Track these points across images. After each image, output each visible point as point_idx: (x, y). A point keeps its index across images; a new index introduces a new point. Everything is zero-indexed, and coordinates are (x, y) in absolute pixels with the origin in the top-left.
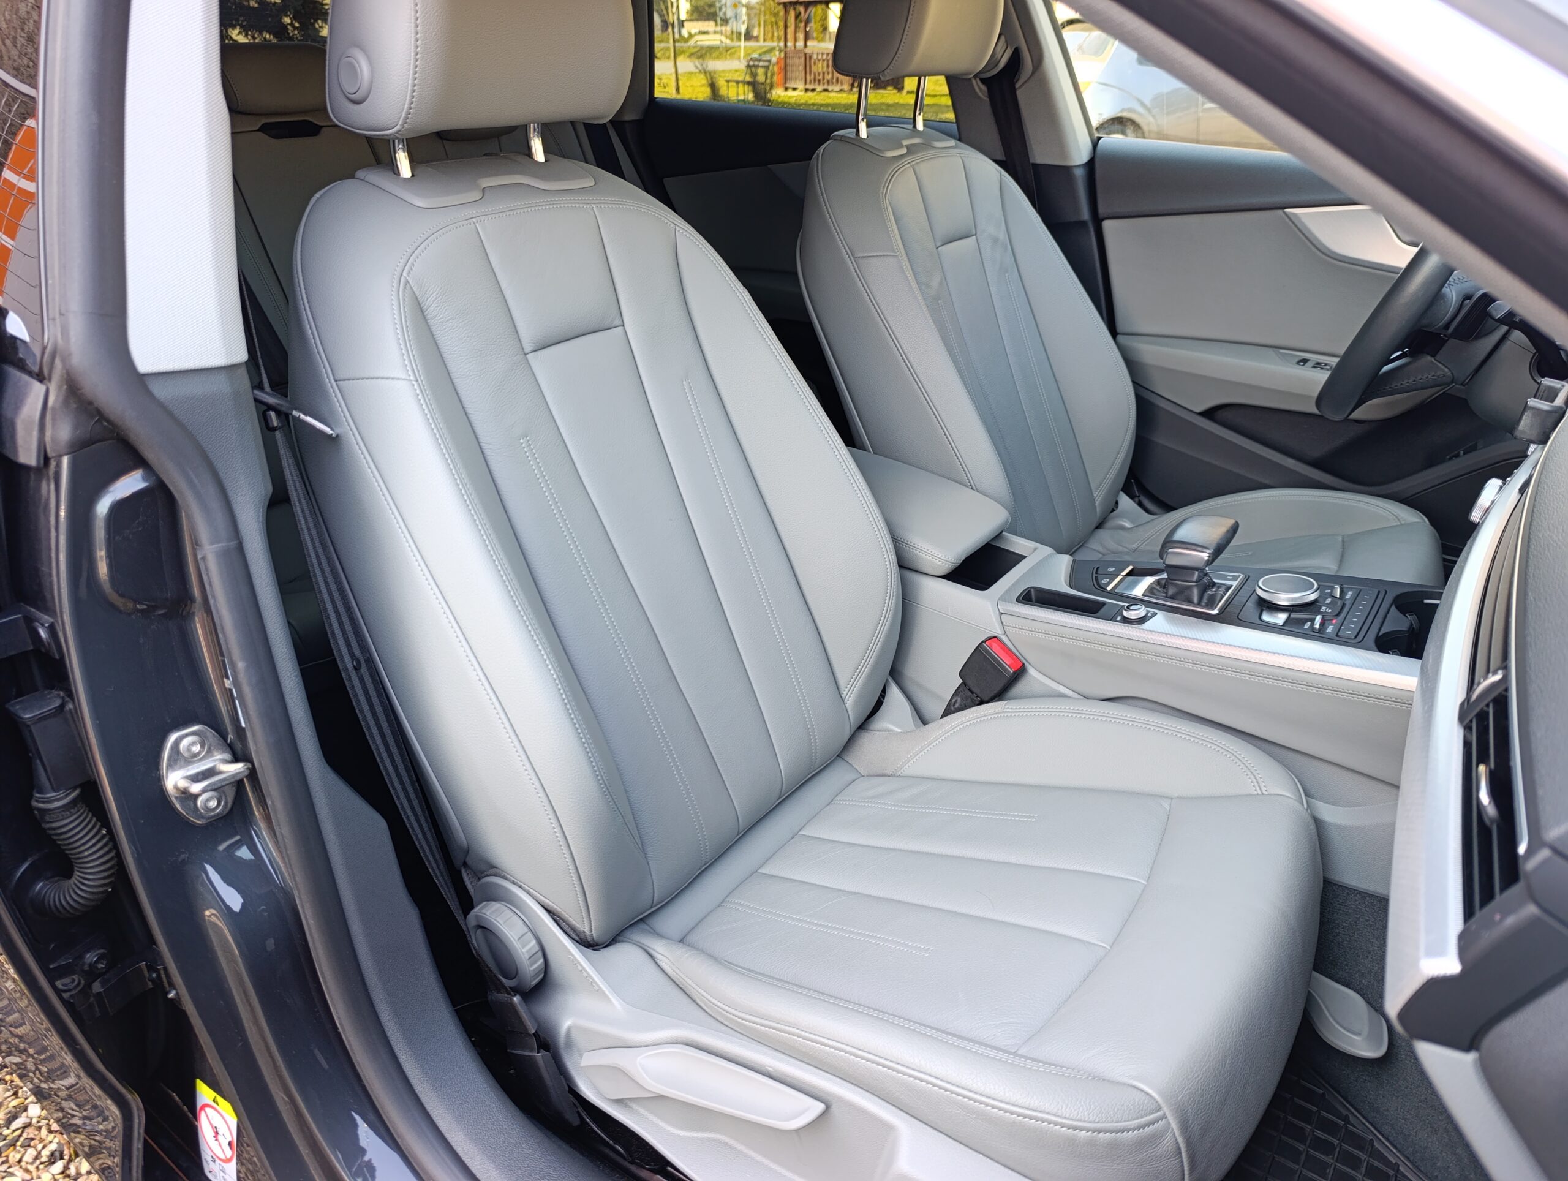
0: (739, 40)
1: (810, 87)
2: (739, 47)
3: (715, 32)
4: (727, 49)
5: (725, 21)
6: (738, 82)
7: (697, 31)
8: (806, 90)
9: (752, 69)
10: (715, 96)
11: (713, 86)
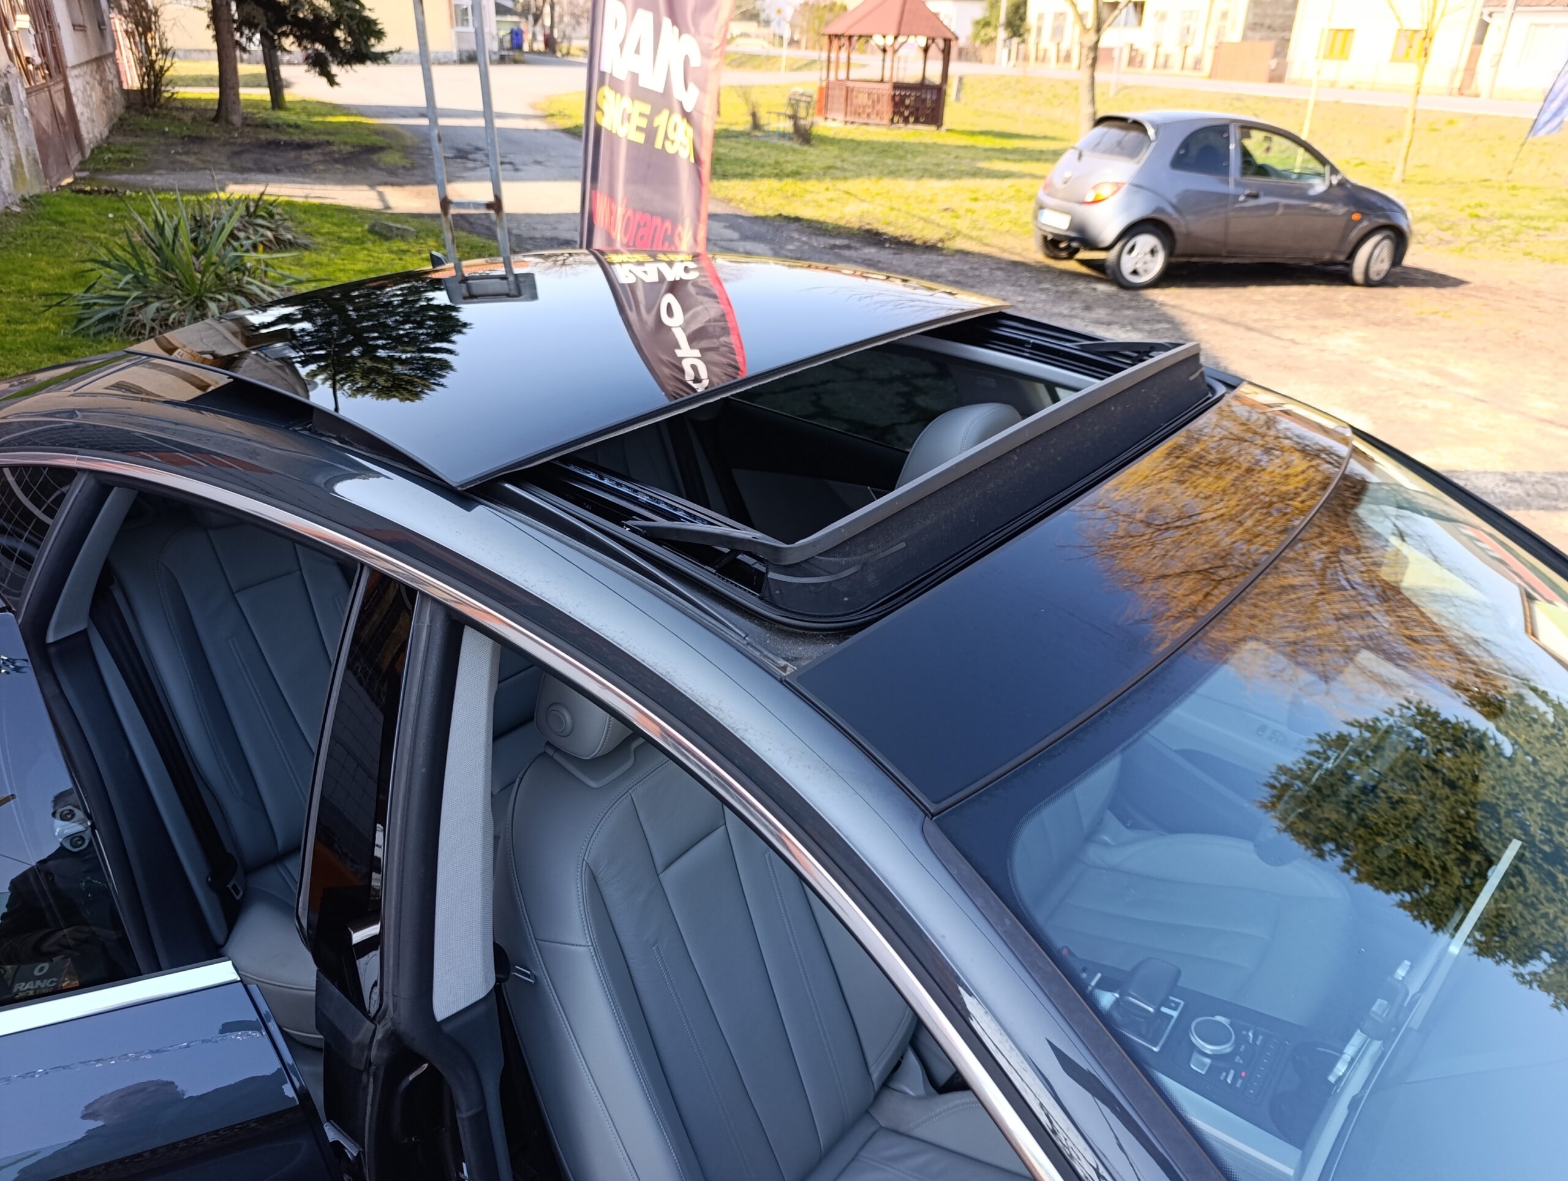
0: (781, 45)
1: (850, 119)
2: (780, 56)
3: (757, 36)
4: (768, 58)
5: (767, 23)
6: (779, 114)
7: (739, 33)
8: (846, 122)
9: (794, 103)
10: (756, 126)
11: (754, 115)
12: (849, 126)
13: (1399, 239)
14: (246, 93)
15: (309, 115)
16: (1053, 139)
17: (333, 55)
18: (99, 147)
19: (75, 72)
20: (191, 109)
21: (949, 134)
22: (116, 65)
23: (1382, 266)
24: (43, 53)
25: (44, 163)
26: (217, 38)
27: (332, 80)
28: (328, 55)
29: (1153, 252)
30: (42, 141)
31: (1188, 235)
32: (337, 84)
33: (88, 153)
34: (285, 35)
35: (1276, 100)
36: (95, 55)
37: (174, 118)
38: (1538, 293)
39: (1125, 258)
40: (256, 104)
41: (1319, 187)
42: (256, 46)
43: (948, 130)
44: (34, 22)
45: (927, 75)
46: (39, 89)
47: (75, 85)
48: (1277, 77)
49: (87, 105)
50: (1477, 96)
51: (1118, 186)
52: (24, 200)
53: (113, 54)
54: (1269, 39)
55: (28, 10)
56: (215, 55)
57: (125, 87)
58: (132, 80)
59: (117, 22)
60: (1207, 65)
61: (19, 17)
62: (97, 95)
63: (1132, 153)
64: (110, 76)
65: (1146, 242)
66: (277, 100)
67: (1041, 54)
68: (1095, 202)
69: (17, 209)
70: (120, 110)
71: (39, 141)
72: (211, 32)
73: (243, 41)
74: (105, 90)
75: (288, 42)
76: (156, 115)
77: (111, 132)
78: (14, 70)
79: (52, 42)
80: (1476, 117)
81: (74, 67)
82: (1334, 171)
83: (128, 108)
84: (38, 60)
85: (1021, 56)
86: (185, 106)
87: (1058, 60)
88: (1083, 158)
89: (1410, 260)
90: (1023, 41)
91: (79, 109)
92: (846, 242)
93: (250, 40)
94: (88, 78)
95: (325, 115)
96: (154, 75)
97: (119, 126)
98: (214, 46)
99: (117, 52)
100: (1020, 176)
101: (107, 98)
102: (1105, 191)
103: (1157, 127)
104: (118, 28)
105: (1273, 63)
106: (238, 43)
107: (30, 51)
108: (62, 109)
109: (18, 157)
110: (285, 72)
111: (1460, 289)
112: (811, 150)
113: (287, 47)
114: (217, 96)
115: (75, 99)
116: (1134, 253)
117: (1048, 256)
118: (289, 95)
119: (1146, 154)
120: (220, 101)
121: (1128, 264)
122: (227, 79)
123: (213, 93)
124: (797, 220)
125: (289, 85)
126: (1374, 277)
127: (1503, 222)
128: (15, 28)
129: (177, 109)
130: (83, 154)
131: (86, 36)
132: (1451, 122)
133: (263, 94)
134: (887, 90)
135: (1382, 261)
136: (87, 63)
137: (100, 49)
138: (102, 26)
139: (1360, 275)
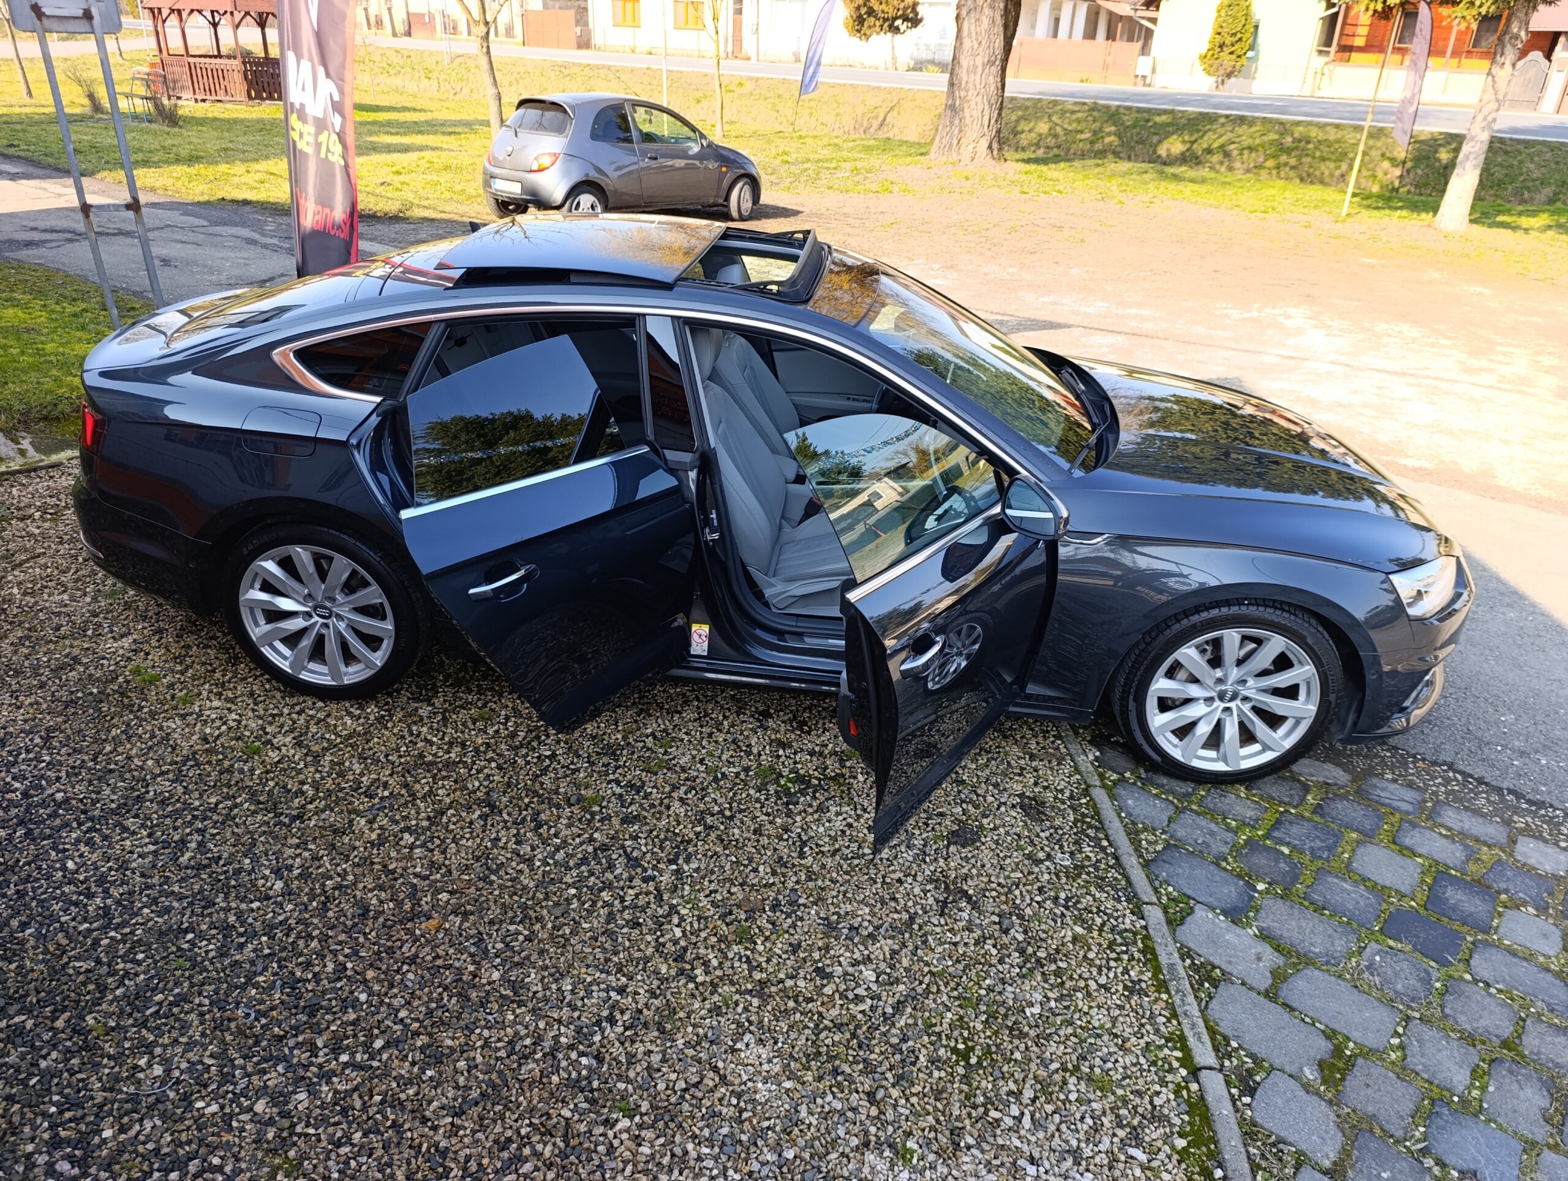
8: (195, 100)
12: (202, 104)
13: (754, 184)
16: (421, 111)
23: (747, 205)
29: (593, 207)
31: (616, 191)
35: (598, 67)
38: (845, 215)
41: (695, 149)
45: (241, 42)
48: (584, 43)
50: (748, 59)
51: (556, 156)
54: (569, 8)
60: (518, 30)
63: (560, 130)
65: (585, 199)
68: (540, 170)
80: (757, 79)
82: (702, 136)
87: (369, 24)
88: (520, 134)
89: (765, 198)
100: (421, 148)
102: (545, 161)
103: (572, 107)
105: (578, 30)
111: (800, 217)
116: (580, 209)
119: (570, 130)
127: (806, 166)
132: (740, 84)
135: (747, 201)
139: (734, 213)
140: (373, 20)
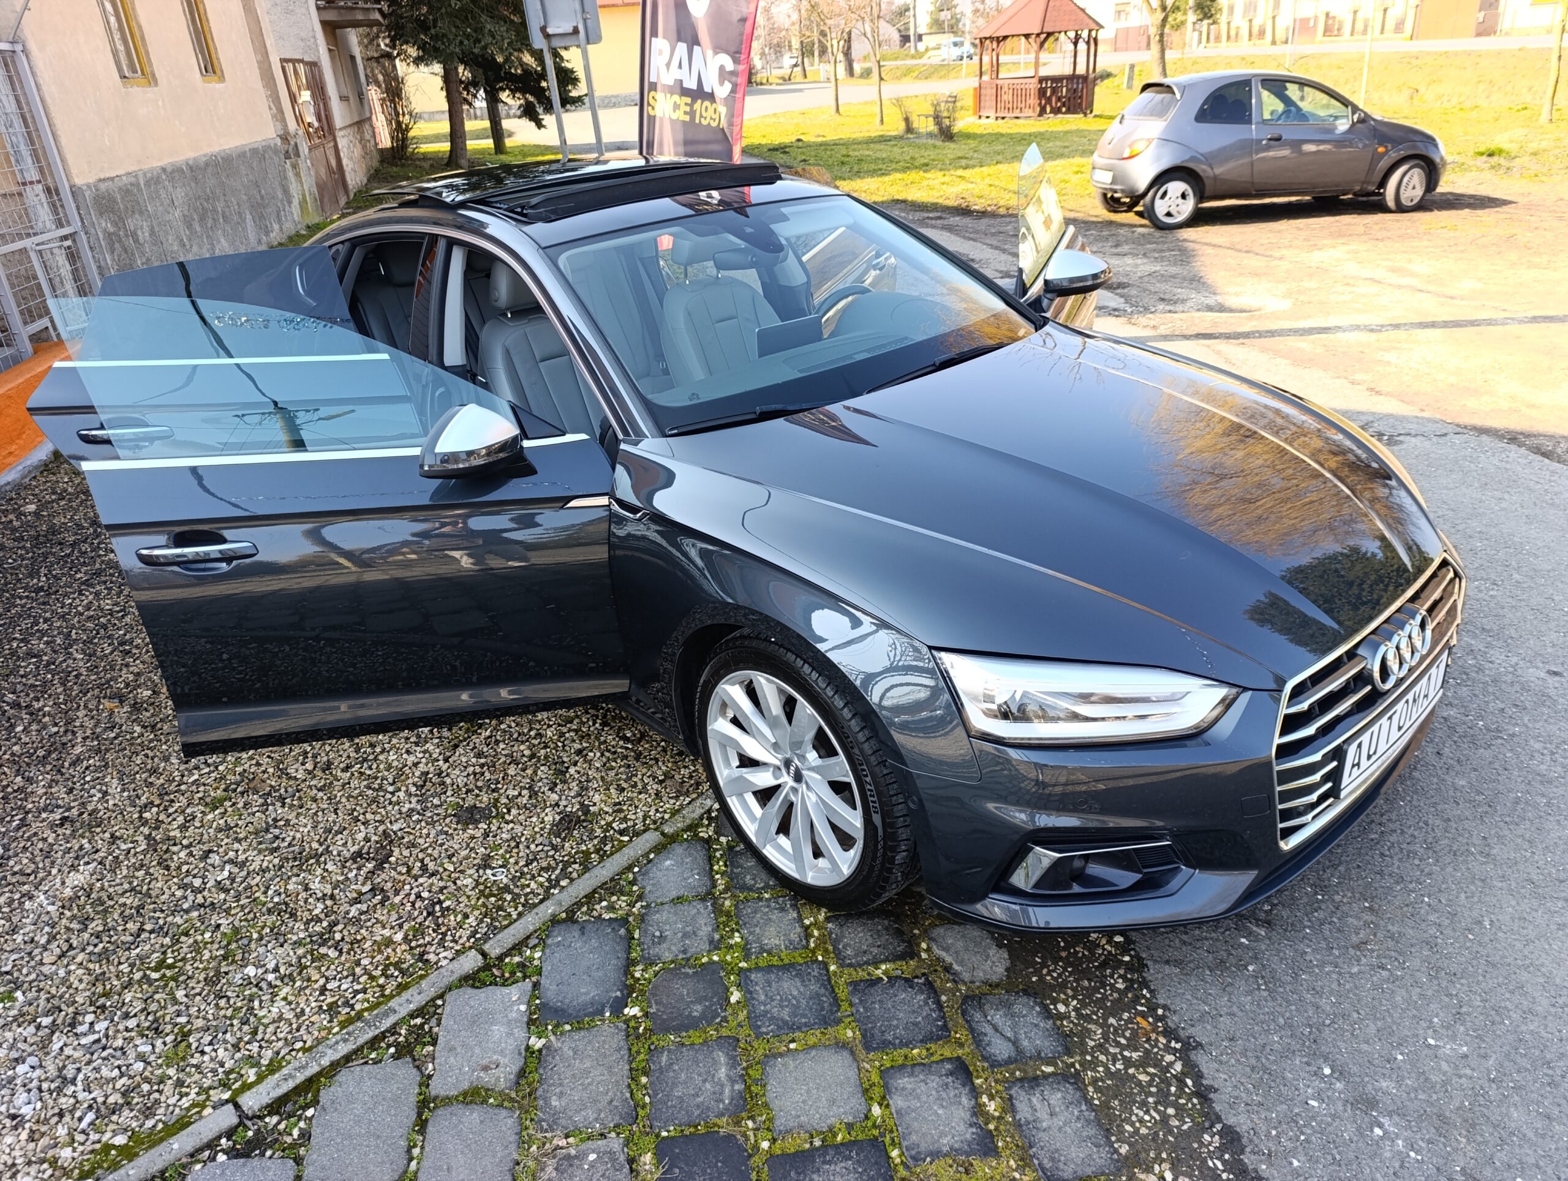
1: (1000, 115)
2: (962, 64)
4: (953, 67)
6: (926, 117)
8: (997, 118)
9: (936, 106)
10: (909, 129)
11: (907, 120)
12: (1000, 121)
13: (1431, 167)
14: (471, 144)
15: (525, 156)
17: (539, 103)
18: (360, 191)
19: (341, 133)
20: (430, 159)
21: (1097, 119)
22: (373, 128)
23: (1413, 193)
24: (319, 120)
25: (322, 201)
26: (449, 98)
27: (539, 125)
28: (536, 102)
29: (1184, 196)
30: (321, 187)
31: (1215, 178)
32: (544, 126)
33: (352, 196)
34: (503, 89)
36: (356, 119)
37: (416, 166)
39: (1158, 203)
40: (483, 152)
42: (480, 103)
43: (1096, 116)
44: (313, 96)
46: (316, 147)
47: (342, 143)
48: (1485, 29)
49: (351, 159)
51: (1150, 141)
52: (308, 227)
53: (370, 119)
55: (309, 87)
56: (447, 115)
57: (380, 147)
58: (385, 140)
59: (373, 92)
60: (1408, 25)
61: (303, 93)
62: (358, 151)
63: (1158, 112)
64: (367, 136)
65: (1176, 187)
66: (499, 147)
67: (1233, 33)
68: (1132, 157)
69: (304, 232)
70: (375, 163)
71: (318, 186)
72: (444, 93)
73: (470, 97)
74: (364, 147)
75: (504, 96)
76: (403, 166)
77: (368, 180)
78: (301, 132)
79: (325, 111)
81: (340, 129)
82: (1355, 109)
83: (382, 161)
84: (316, 124)
85: (1212, 37)
86: (425, 157)
87: (1251, 36)
88: (1125, 122)
90: (1214, 23)
91: (345, 162)
92: (939, 214)
93: (475, 96)
94: (351, 138)
95: (538, 155)
96: (400, 131)
97: (376, 176)
98: (446, 107)
99: (374, 117)
101: (366, 154)
102: (1138, 147)
103: (1183, 88)
104: (375, 97)
106: (465, 100)
107: (310, 118)
108: (333, 163)
109: (304, 196)
110: (506, 124)
112: (952, 145)
113: (504, 99)
114: (449, 149)
115: (342, 154)
116: (1167, 198)
117: (1110, 211)
118: (509, 143)
119: (1172, 113)
120: (451, 151)
121: (1160, 208)
122: (457, 135)
123: (446, 146)
124: (904, 201)
125: (510, 135)
126: (1405, 201)
128: (300, 101)
129: (419, 160)
130: (348, 197)
131: (349, 104)
133: (489, 143)
134: (1034, 85)
135: (1414, 188)
136: (350, 126)
137: (360, 115)
138: (361, 96)
139: (1391, 202)
140: (1255, 30)
